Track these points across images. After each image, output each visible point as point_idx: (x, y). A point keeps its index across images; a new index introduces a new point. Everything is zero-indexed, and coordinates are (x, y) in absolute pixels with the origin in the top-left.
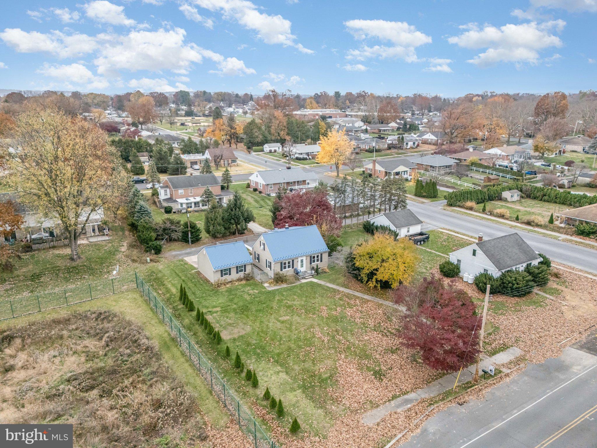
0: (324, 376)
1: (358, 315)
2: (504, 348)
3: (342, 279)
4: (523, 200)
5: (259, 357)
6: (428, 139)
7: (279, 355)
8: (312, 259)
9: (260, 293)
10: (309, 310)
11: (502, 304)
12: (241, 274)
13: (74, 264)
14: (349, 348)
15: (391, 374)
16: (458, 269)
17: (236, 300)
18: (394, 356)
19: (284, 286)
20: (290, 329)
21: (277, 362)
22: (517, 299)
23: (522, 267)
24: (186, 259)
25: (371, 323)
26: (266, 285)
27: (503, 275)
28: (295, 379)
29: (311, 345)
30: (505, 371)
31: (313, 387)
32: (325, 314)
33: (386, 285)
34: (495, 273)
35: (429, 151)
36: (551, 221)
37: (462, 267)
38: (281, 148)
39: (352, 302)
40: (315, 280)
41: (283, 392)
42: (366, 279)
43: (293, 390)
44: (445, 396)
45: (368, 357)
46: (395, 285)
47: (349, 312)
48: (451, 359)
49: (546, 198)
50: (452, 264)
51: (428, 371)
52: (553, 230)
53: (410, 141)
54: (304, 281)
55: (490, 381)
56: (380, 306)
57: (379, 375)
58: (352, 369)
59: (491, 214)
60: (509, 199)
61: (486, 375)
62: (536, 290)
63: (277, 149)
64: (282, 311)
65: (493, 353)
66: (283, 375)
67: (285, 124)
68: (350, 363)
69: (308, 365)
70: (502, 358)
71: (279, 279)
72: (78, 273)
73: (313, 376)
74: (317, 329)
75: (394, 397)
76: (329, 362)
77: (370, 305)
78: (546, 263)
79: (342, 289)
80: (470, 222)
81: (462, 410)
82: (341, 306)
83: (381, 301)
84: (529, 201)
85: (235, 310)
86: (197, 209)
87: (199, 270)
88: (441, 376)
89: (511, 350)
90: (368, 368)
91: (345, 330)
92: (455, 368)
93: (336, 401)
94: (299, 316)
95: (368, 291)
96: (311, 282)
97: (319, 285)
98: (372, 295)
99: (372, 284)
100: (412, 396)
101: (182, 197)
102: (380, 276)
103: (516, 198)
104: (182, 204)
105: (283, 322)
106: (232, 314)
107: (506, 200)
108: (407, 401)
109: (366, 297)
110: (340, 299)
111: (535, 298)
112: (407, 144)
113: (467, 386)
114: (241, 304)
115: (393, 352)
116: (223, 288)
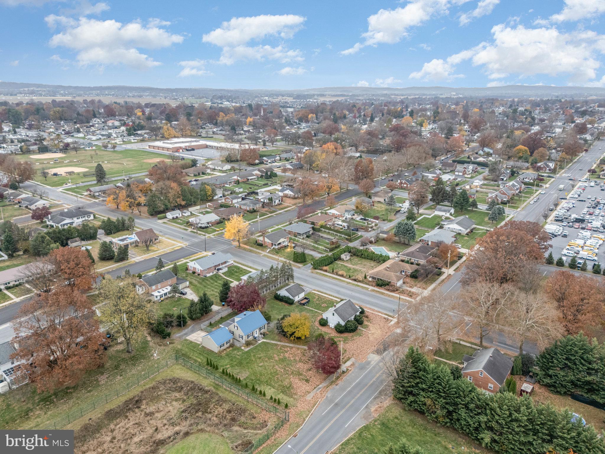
0: (288, 386)
1: (291, 356)
2: (349, 359)
3: (277, 337)
4: (352, 258)
5: (259, 384)
6: (288, 194)
7: (267, 381)
8: (260, 329)
9: (243, 353)
10: (270, 358)
11: (347, 337)
12: (228, 344)
13: (132, 355)
14: (293, 372)
15: (311, 380)
16: (327, 322)
17: (234, 360)
18: (311, 372)
19: (252, 347)
20: (265, 369)
21: (267, 384)
22: (352, 334)
23: (352, 318)
24: (188, 338)
25: (297, 359)
26: (243, 348)
27: (346, 324)
28: (278, 390)
29: (277, 375)
30: (350, 369)
31: (285, 391)
32: (277, 359)
33: (299, 338)
34: (343, 323)
35: (290, 206)
36: (365, 277)
37: (329, 320)
38: (181, 214)
39: (286, 349)
40: (265, 340)
41: (276, 396)
42: (289, 336)
43: (279, 394)
44: (332, 383)
45: (301, 374)
46: (303, 338)
47: (287, 355)
48: (332, 370)
49: (363, 256)
50: (324, 320)
51: (325, 375)
52: (366, 284)
53: (277, 199)
54: (260, 342)
55: (345, 374)
56: (298, 349)
57: (307, 381)
58: (297, 381)
59: (337, 274)
60: (345, 260)
61: (344, 372)
62: (359, 328)
63: (178, 215)
64: (258, 360)
65: (345, 362)
66: (272, 389)
67: (180, 192)
68: (295, 378)
69: (280, 383)
70: (348, 363)
71: (248, 344)
72: (137, 360)
73: (284, 387)
74: (277, 367)
75: (315, 388)
76: (287, 380)
77: (294, 349)
78: (362, 312)
79: (279, 343)
80: (326, 282)
81: (338, 387)
82: (282, 353)
83: (298, 346)
84: (356, 259)
85: (236, 365)
86: (166, 297)
87: (203, 345)
88: (327, 377)
89: (351, 360)
90: (303, 379)
91: (288, 365)
92: (333, 373)
93: (296, 394)
94: (266, 361)
95: (291, 342)
96: (263, 342)
97: (268, 343)
98: (293, 343)
99: (291, 338)
100: (320, 386)
101: (154, 291)
102: (296, 335)
103: (348, 258)
104: (157, 297)
105: (261, 366)
106: (236, 367)
107: (343, 260)
108: (319, 388)
109: (291, 345)
110: (281, 349)
111: (358, 331)
112: (275, 202)
113: (338, 378)
114: (237, 361)
115: (310, 370)
116: (223, 354)
